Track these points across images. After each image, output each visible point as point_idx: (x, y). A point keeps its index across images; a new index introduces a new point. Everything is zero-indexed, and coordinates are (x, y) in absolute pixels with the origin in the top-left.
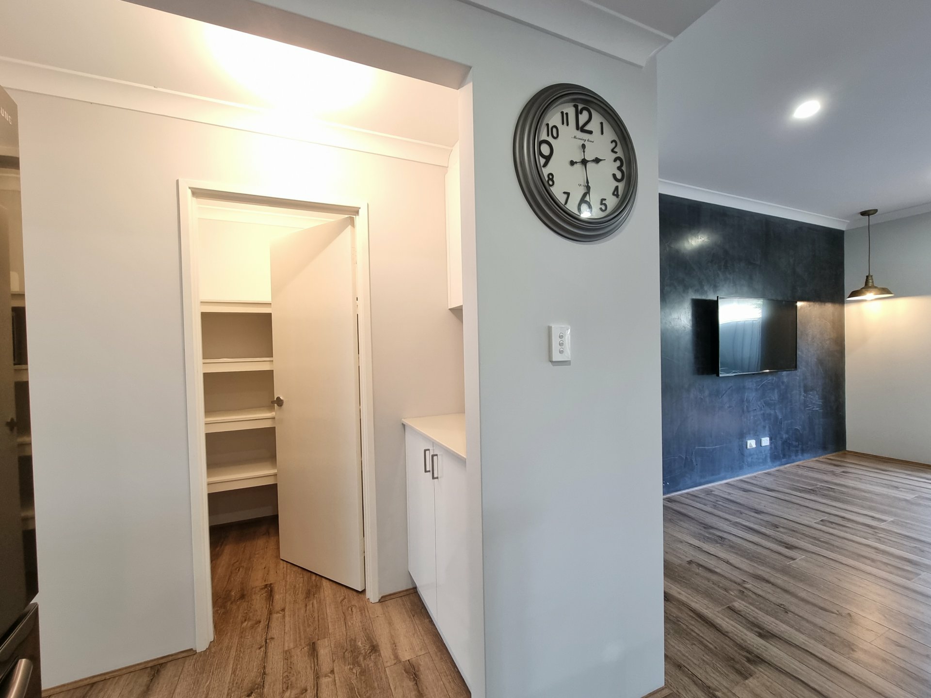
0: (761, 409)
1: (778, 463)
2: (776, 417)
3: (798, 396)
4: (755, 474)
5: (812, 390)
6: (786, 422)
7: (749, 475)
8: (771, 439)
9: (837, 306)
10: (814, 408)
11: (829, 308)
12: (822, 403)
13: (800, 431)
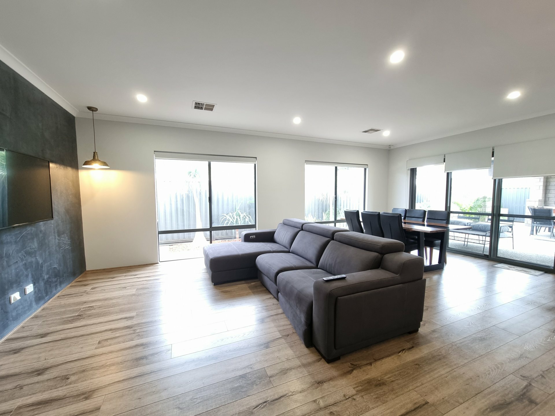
0: (22, 260)
1: (42, 302)
2: (37, 263)
3: (53, 240)
4: (21, 325)
5: (63, 233)
6: (46, 264)
7: (15, 329)
8: (34, 285)
9: (74, 170)
10: (66, 247)
11: (69, 171)
12: (70, 242)
13: (58, 268)
